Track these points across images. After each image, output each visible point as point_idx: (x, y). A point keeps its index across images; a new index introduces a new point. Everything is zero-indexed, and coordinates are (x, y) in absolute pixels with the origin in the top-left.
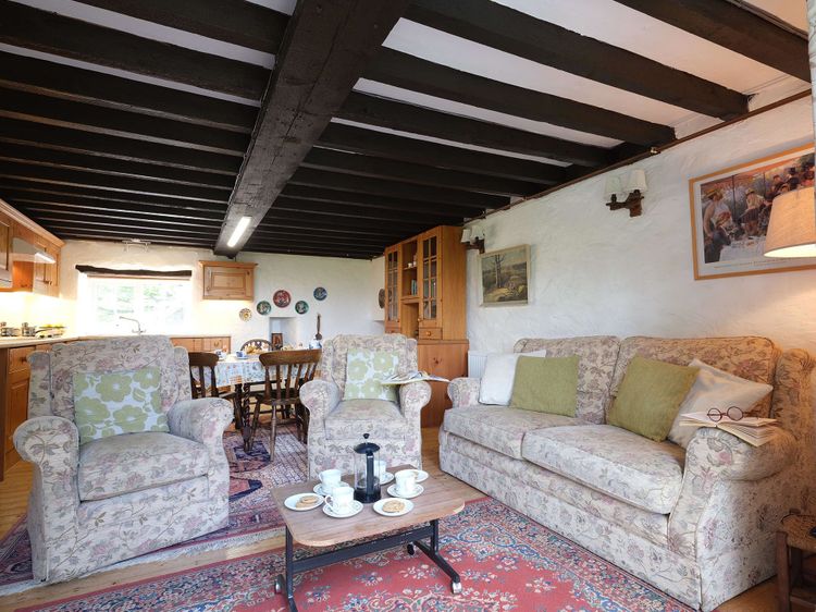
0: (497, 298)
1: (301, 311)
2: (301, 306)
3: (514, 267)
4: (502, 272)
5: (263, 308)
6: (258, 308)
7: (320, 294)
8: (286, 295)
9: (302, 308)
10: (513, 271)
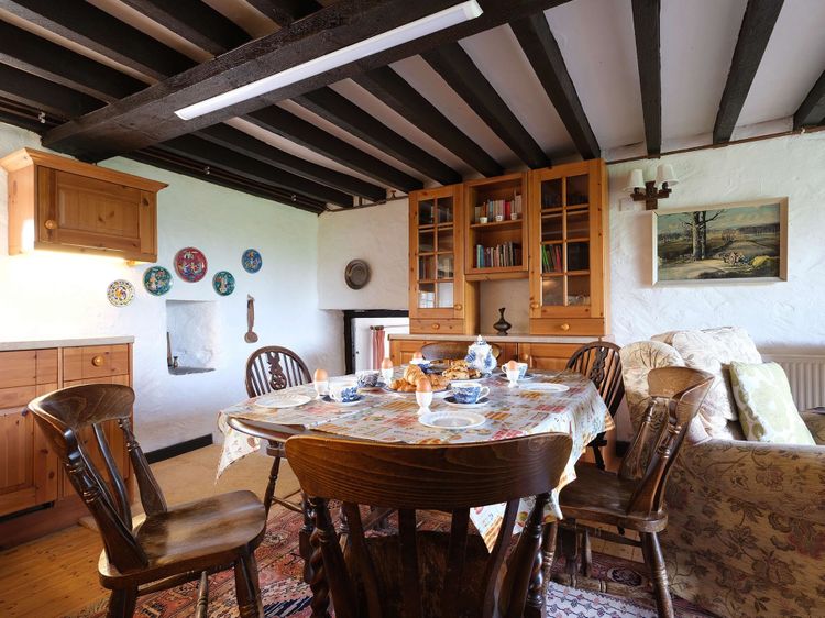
0: (697, 273)
1: (224, 290)
2: (224, 281)
3: (742, 230)
4: (709, 236)
5: (156, 282)
6: (147, 280)
7: (252, 261)
8: (198, 257)
9: (224, 284)
10: (737, 235)
